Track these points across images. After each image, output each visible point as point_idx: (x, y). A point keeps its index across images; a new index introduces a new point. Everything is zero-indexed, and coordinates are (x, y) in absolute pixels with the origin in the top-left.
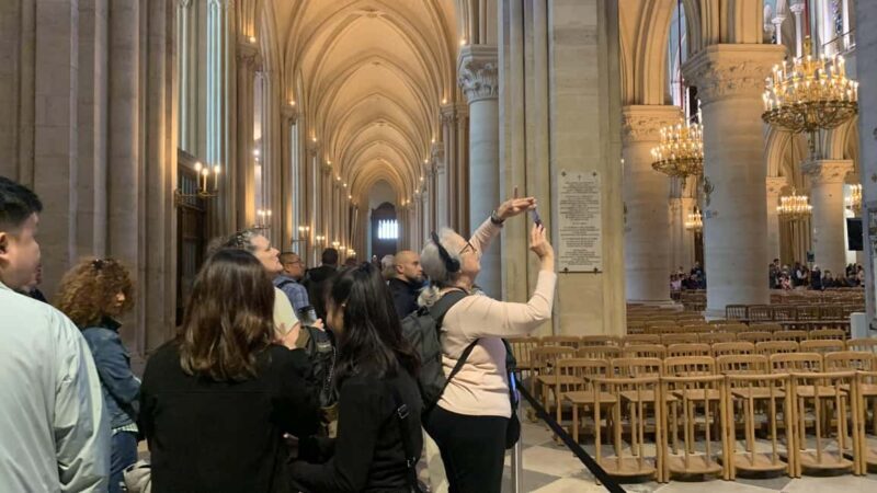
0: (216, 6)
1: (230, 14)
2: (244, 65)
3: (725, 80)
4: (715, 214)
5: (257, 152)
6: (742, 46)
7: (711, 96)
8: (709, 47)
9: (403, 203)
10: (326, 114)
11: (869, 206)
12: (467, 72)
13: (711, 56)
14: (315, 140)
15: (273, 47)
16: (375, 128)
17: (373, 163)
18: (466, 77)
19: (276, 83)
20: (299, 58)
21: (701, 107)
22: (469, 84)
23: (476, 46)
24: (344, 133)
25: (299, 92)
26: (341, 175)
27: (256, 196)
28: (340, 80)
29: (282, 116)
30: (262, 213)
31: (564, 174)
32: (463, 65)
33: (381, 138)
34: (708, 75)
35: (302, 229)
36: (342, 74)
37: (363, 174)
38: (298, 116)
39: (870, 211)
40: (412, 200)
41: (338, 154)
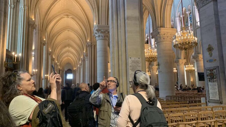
0: (22, 9)
1: (26, 11)
2: (31, 27)
3: (163, 37)
4: (161, 71)
5: (33, 53)
6: (167, 28)
7: (159, 41)
8: (158, 28)
9: (74, 69)
10: (53, 44)
11: (206, 69)
12: (96, 32)
13: (159, 31)
14: (50, 50)
15: (39, 23)
16: (67, 48)
17: (66, 58)
18: (96, 33)
19: (40, 34)
20: (47, 27)
21: (156, 44)
22: (96, 35)
23: (99, 25)
24: (58, 50)
25: (46, 37)
26: (57, 61)
27: (32, 66)
28: (58, 34)
29: (41, 43)
30: (34, 70)
31: (130, 58)
32: (95, 30)
33: (68, 51)
34: (158, 35)
35: (46, 75)
36: (59, 33)
37: (63, 60)
38: (46, 43)
39: (207, 70)
40: (77, 68)
41: (56, 55)
